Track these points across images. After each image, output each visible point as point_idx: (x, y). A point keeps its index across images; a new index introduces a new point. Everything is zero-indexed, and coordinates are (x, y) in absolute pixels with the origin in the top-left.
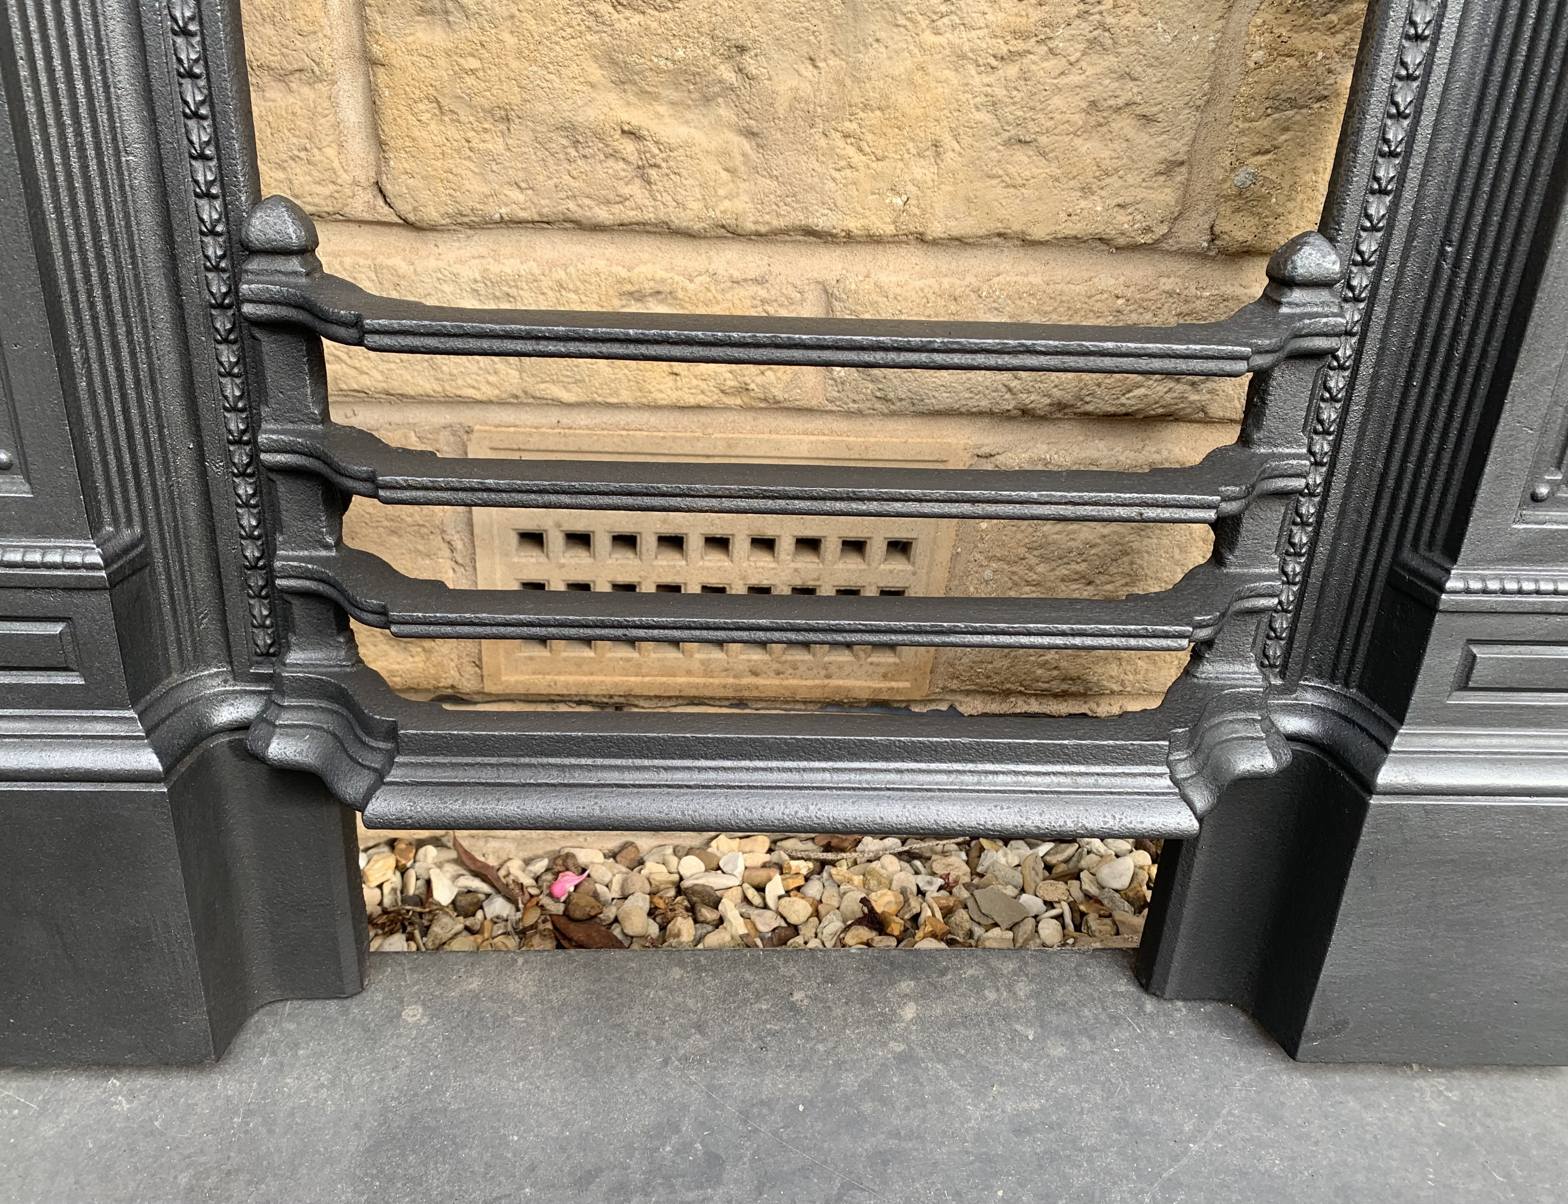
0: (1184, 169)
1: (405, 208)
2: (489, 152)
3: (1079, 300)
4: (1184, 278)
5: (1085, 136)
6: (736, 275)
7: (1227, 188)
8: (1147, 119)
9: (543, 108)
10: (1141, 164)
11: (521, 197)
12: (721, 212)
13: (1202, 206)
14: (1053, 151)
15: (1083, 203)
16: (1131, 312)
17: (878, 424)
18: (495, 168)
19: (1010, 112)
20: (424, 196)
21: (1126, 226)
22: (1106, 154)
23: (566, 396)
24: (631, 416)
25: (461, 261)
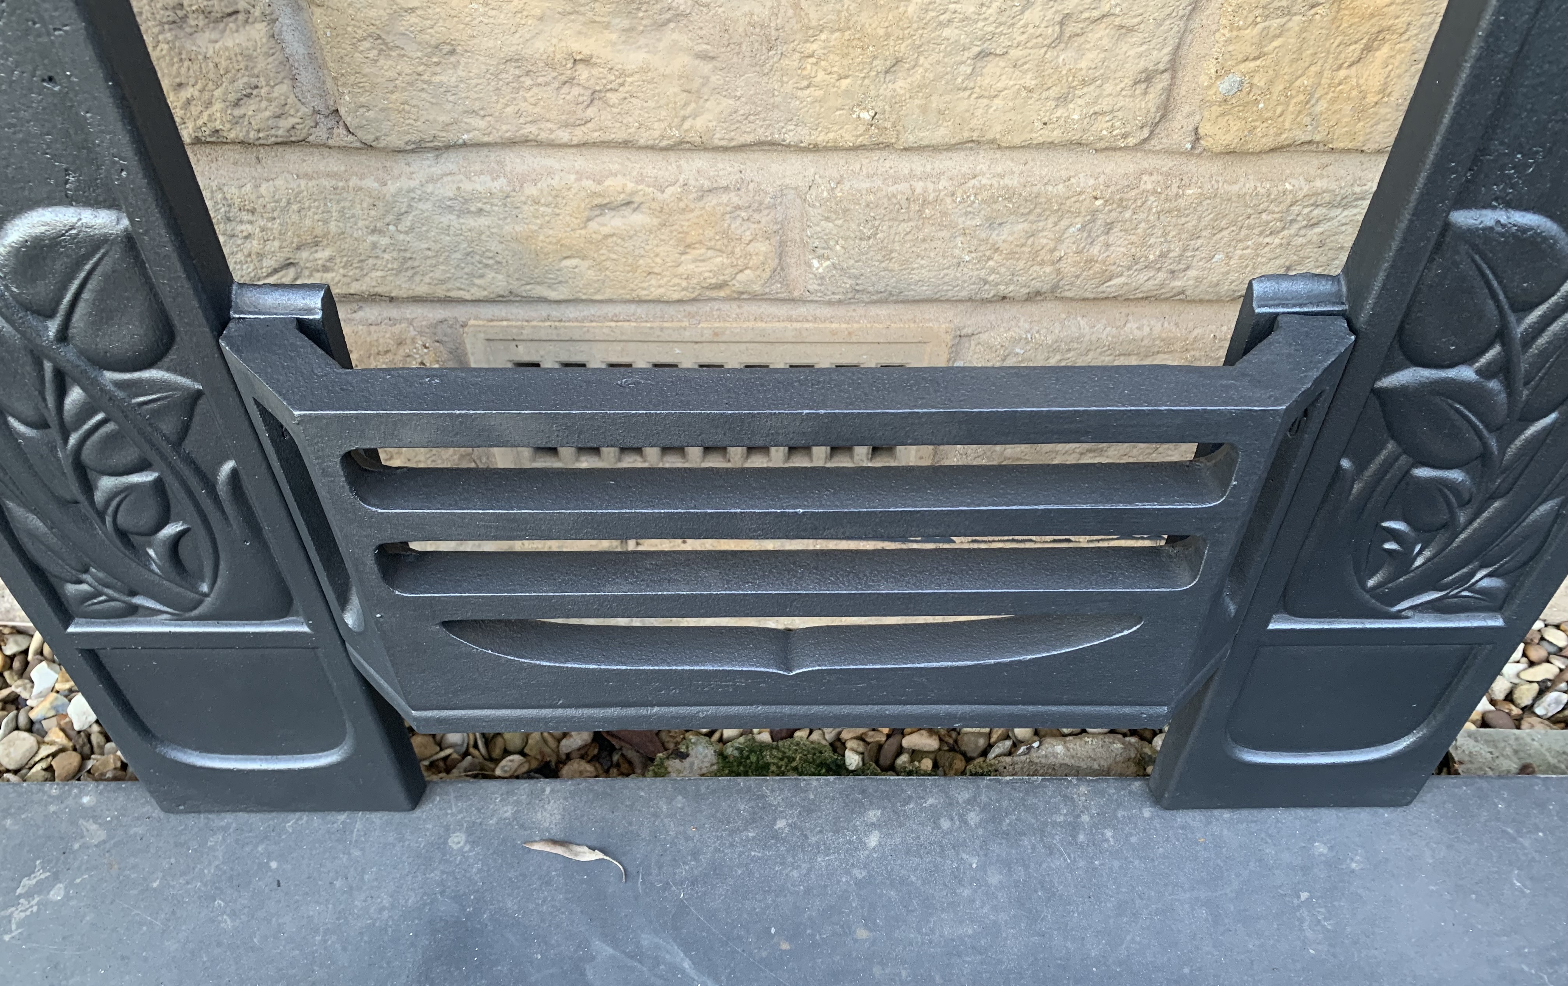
0: (1166, 76)
3: (1057, 202)
4: (1167, 175)
5: (1061, 47)
6: (708, 184)
7: (1213, 95)
9: (488, 43)
10: (1120, 74)
11: (482, 124)
12: (686, 131)
13: (1187, 108)
14: (1025, 63)
15: (1059, 112)
16: (1110, 211)
17: (860, 310)
19: (979, 29)
20: (386, 126)
21: (1104, 132)
22: (1083, 64)
23: (553, 295)
24: (618, 309)
25: (432, 180)
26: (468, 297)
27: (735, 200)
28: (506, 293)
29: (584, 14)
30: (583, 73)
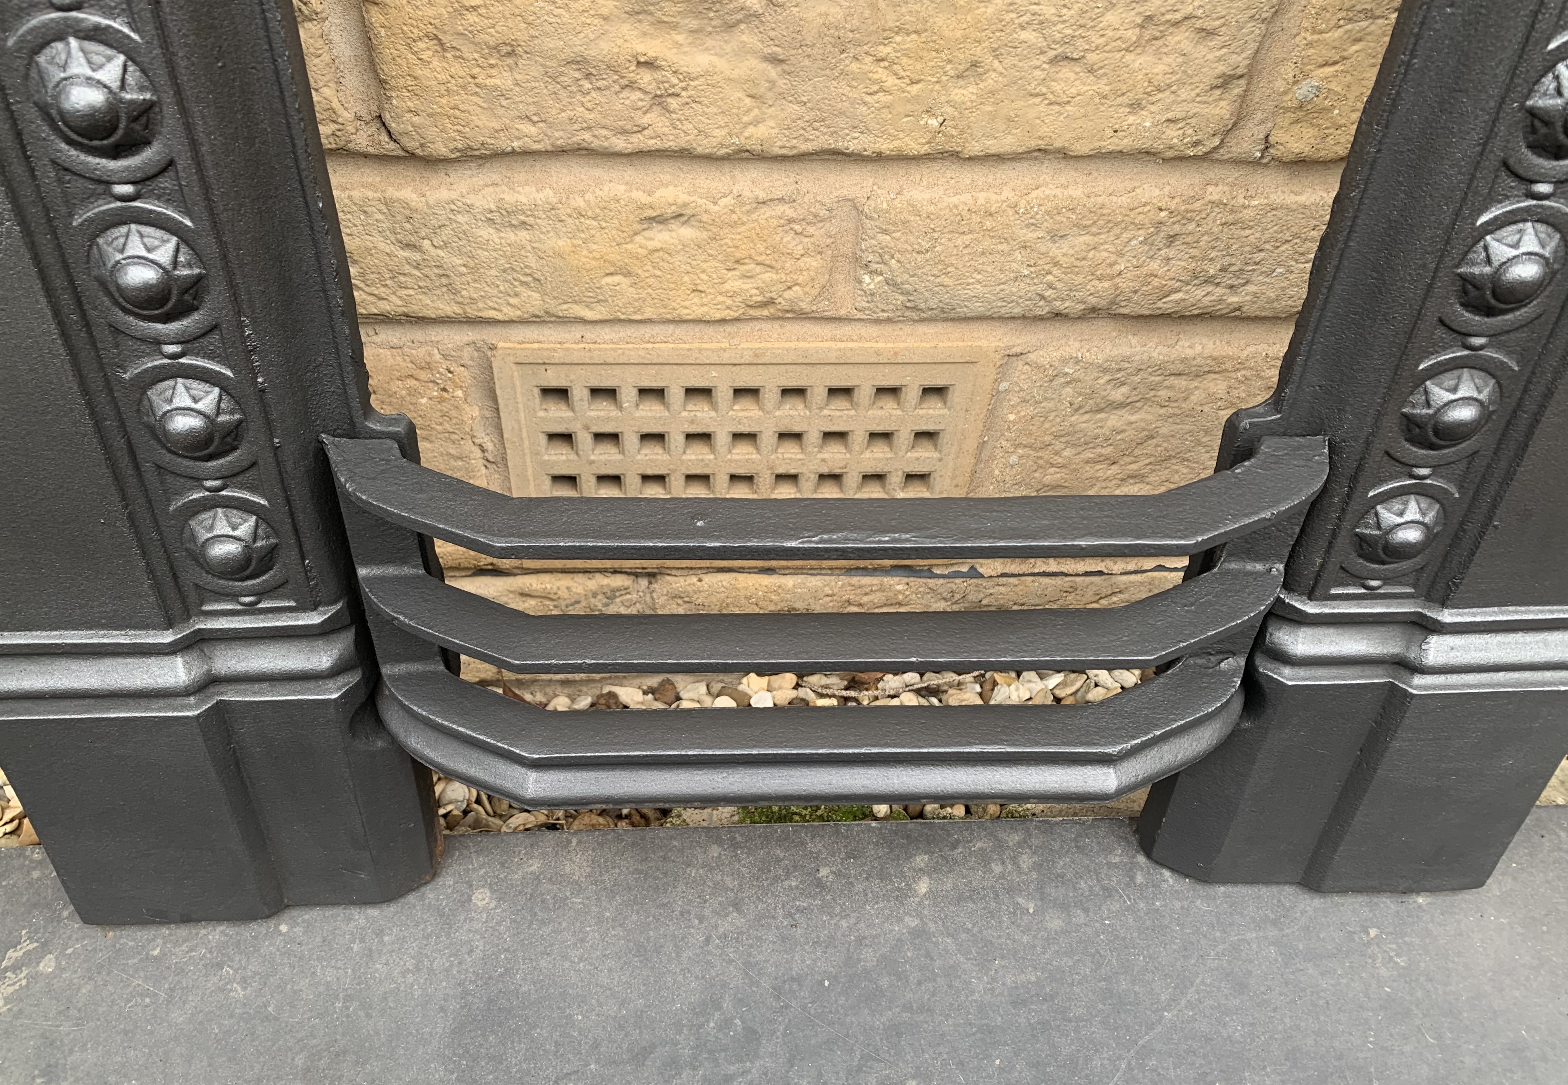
0: (1243, 82)
1: (411, 144)
2: (496, 88)
3: (1121, 213)
4: (1233, 185)
5: (1139, 50)
6: (762, 196)
7: (1288, 101)
8: (1207, 33)
9: (550, 43)
10: (1196, 79)
11: (533, 130)
12: (746, 138)
13: (1259, 116)
14: (1101, 68)
15: (1131, 119)
16: (1174, 223)
17: (908, 328)
18: (504, 103)
19: (1058, 31)
20: (432, 133)
21: (1175, 141)
22: (1160, 68)
23: (589, 315)
24: (656, 330)
25: (474, 191)
26: (500, 317)
27: (790, 213)
28: (541, 313)
29: (651, 14)
30: (646, 78)
